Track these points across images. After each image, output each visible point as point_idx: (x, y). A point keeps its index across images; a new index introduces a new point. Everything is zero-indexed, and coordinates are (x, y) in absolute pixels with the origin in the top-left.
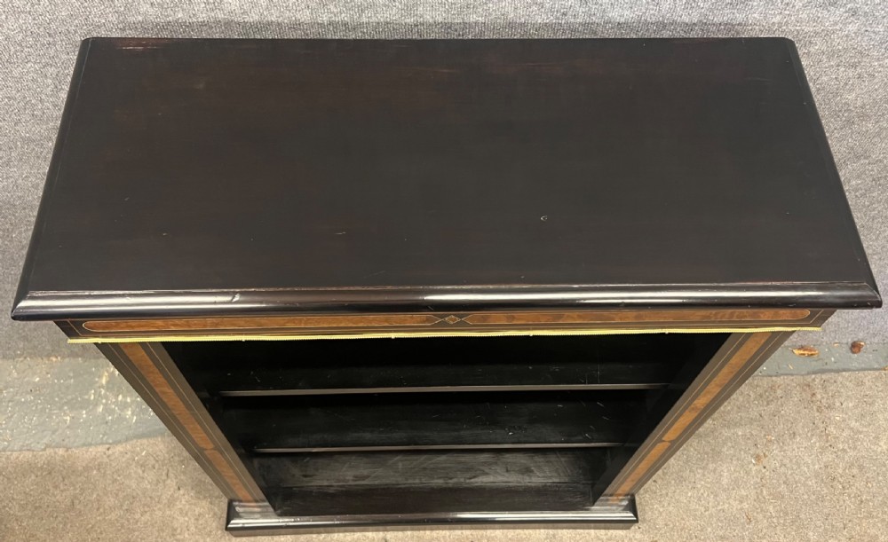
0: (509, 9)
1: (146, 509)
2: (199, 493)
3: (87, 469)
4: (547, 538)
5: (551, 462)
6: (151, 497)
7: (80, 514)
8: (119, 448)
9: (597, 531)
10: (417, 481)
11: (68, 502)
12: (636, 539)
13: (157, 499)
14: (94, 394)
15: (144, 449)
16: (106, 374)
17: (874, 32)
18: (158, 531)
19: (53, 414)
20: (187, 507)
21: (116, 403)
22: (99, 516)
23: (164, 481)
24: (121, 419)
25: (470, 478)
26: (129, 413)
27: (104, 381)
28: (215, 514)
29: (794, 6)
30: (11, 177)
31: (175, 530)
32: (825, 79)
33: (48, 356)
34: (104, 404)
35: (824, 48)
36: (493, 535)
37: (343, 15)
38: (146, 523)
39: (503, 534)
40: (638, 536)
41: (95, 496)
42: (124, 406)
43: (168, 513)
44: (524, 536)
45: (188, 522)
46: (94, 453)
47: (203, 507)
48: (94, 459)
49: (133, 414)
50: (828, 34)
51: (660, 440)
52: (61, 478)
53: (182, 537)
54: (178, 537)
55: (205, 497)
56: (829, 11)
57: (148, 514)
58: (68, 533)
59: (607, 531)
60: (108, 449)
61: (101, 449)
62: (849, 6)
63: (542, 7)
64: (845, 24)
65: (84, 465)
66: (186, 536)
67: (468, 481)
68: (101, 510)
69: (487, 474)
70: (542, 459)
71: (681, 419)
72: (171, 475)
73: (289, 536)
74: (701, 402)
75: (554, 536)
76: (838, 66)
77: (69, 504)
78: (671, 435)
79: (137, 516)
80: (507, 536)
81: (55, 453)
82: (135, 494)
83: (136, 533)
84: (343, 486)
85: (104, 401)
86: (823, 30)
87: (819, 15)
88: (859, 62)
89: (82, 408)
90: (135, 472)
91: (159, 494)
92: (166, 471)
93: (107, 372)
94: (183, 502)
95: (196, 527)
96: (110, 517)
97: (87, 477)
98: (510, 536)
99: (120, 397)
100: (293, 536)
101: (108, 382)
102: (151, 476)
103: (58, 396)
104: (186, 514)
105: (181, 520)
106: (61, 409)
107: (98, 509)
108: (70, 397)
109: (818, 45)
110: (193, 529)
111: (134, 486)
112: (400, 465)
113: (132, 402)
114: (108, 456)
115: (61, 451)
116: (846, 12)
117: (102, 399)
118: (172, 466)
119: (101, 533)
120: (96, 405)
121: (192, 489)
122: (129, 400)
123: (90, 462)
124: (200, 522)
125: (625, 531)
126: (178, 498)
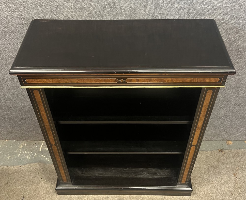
0: (141, 16)
1: (30, 185)
2: (48, 180)
3: (13, 172)
4: (162, 198)
5: (163, 171)
6: (32, 182)
7: (9, 186)
8: (24, 166)
9: (179, 196)
10: (119, 176)
11: (6, 182)
12: (193, 199)
13: (34, 182)
14: (18, 151)
15: (31, 167)
16: (22, 145)
17: (240, 22)
18: (33, 192)
19: (4, 156)
20: (44, 184)
21: (24, 153)
22: (15, 187)
23: (37, 176)
24: (25, 158)
25: (136, 176)
26: (28, 156)
27: (21, 147)
28: (52, 187)
29: (216, 15)
30: (5, 70)
31: (39, 192)
32: (230, 37)
33: (5, 139)
34: (20, 154)
35: (227, 27)
36: (144, 197)
37: (98, 18)
38: (30, 190)
39: (147, 196)
40: (194, 198)
41: (14, 181)
42: (27, 154)
43: (37, 186)
44: (155, 198)
45: (44, 189)
46: (16, 168)
47: (48, 185)
48: (16, 170)
49: (29, 157)
50: (227, 23)
51: (192, 145)
52: (4, 175)
53: (41, 194)
54: (40, 194)
55: (50, 182)
56: (226, 16)
57: (31, 187)
58: (5, 192)
59: (183, 196)
60: (20, 167)
61: (18, 167)
62: (231, 14)
63: (149, 15)
64: (231, 20)
65: (12, 171)
66: (43, 194)
67: (135, 176)
68: (16, 185)
69: (142, 174)
70: (160, 170)
71: (196, 133)
72: (39, 174)
73: (76, 195)
74: (200, 124)
75: (165, 197)
76: (233, 33)
77: (6, 183)
78: (195, 143)
79: (27, 187)
80: (149, 197)
81: (4, 167)
82: (27, 181)
83: (27, 193)
84: (94, 177)
85: (21, 153)
86: (226, 22)
87: (224, 17)
88: (238, 32)
89: (13, 155)
90: (28, 174)
91: (35, 181)
92: (38, 173)
93: (22, 144)
94: (43, 183)
95: (46, 191)
96: (19, 187)
97: (13, 175)
98: (150, 197)
99: (26, 152)
100: (77, 195)
101: (22, 147)
102: (33, 175)
103: (6, 151)
104: (43, 187)
105: (41, 188)
106: (7, 155)
107: (15, 185)
108: (10, 152)
109: (226, 27)
110: (45, 191)
111: (27, 178)
112: (113, 171)
113: (29, 153)
114: (20, 169)
115: (5, 167)
116: (231, 16)
117: (20, 152)
118: (40, 172)
119: (15, 192)
120: (18, 154)
121: (46, 179)
122: (28, 153)
123: (14, 171)
124: (47, 190)
125: (189, 197)
126: (41, 182)
